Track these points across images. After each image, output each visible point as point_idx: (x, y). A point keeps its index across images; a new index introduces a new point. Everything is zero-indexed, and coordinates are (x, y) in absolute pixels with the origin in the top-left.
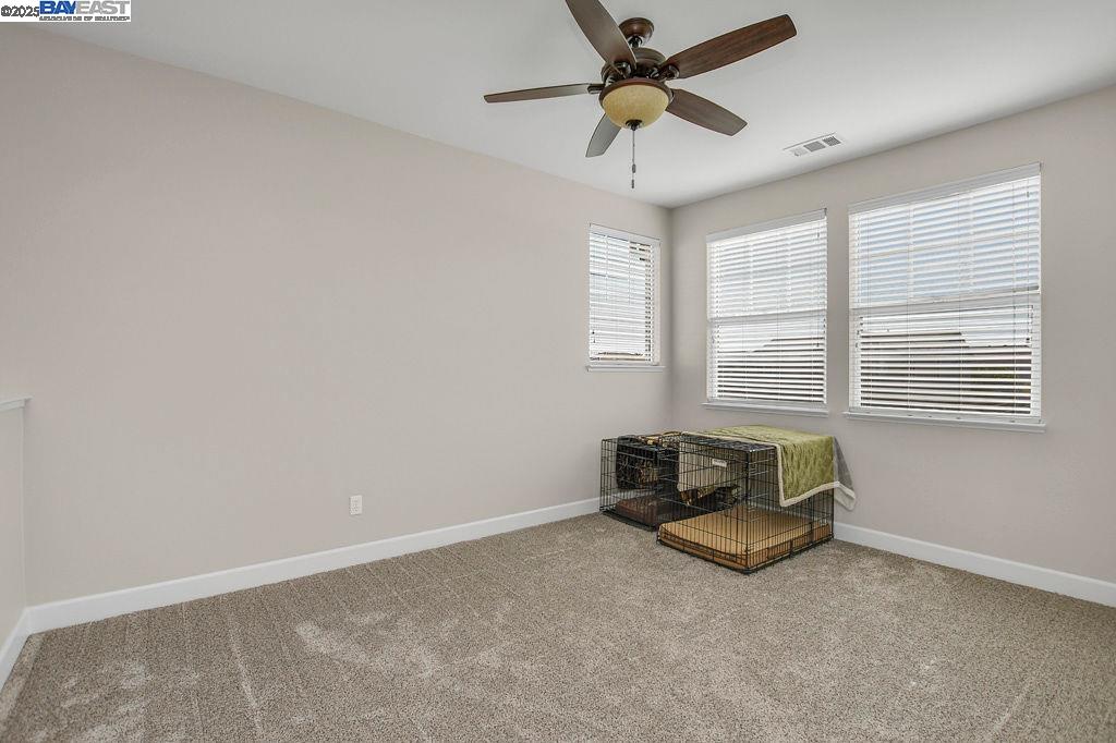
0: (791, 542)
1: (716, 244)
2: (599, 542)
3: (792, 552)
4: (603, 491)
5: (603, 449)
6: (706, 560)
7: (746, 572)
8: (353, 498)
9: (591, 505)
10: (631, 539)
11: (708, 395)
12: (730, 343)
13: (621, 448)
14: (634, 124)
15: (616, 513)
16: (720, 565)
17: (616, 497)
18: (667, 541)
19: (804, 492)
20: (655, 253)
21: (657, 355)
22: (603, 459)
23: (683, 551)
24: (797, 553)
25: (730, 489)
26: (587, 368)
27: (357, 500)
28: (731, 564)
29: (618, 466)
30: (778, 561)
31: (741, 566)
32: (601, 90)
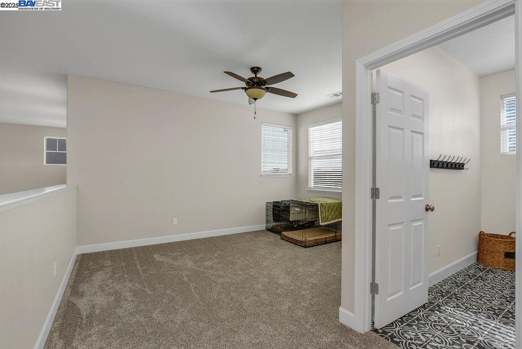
0: (326, 238)
1: (312, 128)
2: (260, 238)
3: (326, 242)
4: (267, 222)
5: (267, 206)
6: (294, 244)
7: (305, 247)
8: (174, 219)
9: (263, 227)
10: (273, 237)
11: (309, 186)
12: (316, 165)
13: (274, 206)
14: (255, 99)
15: (272, 230)
16: (298, 245)
17: (272, 224)
18: (284, 238)
19: (330, 220)
20: (290, 131)
21: (290, 171)
22: (267, 210)
23: (288, 241)
24: (328, 243)
25: (315, 221)
26: (261, 176)
27: (175, 220)
28: (301, 244)
29: (273, 213)
30: (319, 245)
31: (304, 245)
32: (246, 89)
